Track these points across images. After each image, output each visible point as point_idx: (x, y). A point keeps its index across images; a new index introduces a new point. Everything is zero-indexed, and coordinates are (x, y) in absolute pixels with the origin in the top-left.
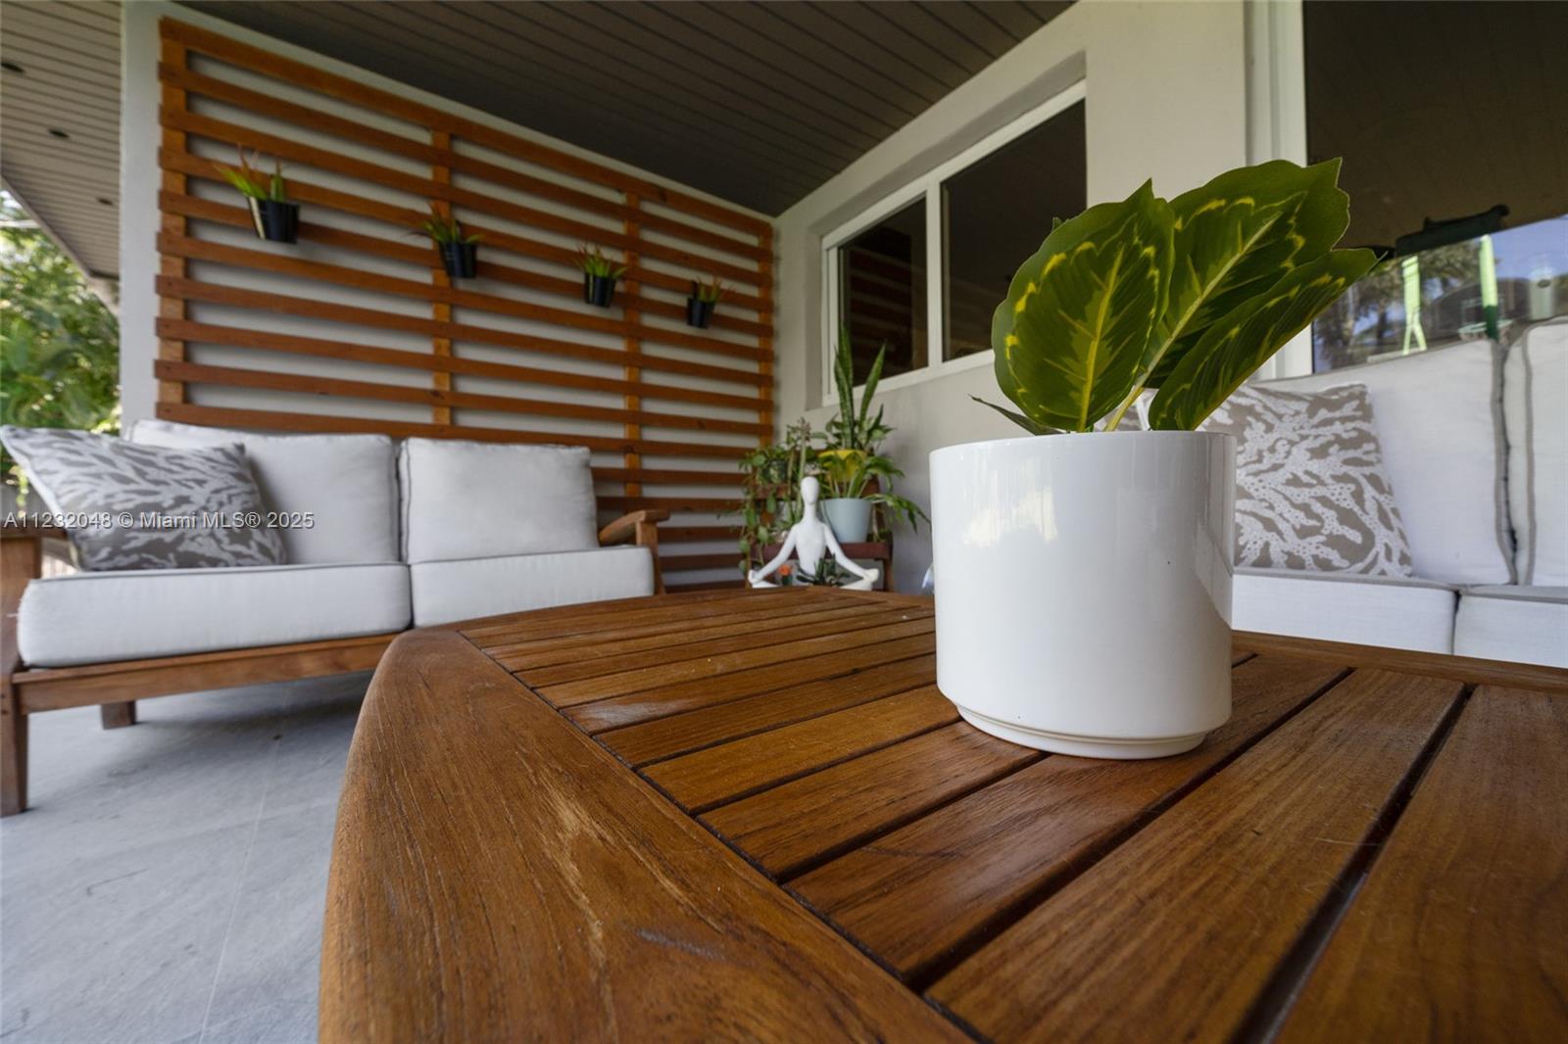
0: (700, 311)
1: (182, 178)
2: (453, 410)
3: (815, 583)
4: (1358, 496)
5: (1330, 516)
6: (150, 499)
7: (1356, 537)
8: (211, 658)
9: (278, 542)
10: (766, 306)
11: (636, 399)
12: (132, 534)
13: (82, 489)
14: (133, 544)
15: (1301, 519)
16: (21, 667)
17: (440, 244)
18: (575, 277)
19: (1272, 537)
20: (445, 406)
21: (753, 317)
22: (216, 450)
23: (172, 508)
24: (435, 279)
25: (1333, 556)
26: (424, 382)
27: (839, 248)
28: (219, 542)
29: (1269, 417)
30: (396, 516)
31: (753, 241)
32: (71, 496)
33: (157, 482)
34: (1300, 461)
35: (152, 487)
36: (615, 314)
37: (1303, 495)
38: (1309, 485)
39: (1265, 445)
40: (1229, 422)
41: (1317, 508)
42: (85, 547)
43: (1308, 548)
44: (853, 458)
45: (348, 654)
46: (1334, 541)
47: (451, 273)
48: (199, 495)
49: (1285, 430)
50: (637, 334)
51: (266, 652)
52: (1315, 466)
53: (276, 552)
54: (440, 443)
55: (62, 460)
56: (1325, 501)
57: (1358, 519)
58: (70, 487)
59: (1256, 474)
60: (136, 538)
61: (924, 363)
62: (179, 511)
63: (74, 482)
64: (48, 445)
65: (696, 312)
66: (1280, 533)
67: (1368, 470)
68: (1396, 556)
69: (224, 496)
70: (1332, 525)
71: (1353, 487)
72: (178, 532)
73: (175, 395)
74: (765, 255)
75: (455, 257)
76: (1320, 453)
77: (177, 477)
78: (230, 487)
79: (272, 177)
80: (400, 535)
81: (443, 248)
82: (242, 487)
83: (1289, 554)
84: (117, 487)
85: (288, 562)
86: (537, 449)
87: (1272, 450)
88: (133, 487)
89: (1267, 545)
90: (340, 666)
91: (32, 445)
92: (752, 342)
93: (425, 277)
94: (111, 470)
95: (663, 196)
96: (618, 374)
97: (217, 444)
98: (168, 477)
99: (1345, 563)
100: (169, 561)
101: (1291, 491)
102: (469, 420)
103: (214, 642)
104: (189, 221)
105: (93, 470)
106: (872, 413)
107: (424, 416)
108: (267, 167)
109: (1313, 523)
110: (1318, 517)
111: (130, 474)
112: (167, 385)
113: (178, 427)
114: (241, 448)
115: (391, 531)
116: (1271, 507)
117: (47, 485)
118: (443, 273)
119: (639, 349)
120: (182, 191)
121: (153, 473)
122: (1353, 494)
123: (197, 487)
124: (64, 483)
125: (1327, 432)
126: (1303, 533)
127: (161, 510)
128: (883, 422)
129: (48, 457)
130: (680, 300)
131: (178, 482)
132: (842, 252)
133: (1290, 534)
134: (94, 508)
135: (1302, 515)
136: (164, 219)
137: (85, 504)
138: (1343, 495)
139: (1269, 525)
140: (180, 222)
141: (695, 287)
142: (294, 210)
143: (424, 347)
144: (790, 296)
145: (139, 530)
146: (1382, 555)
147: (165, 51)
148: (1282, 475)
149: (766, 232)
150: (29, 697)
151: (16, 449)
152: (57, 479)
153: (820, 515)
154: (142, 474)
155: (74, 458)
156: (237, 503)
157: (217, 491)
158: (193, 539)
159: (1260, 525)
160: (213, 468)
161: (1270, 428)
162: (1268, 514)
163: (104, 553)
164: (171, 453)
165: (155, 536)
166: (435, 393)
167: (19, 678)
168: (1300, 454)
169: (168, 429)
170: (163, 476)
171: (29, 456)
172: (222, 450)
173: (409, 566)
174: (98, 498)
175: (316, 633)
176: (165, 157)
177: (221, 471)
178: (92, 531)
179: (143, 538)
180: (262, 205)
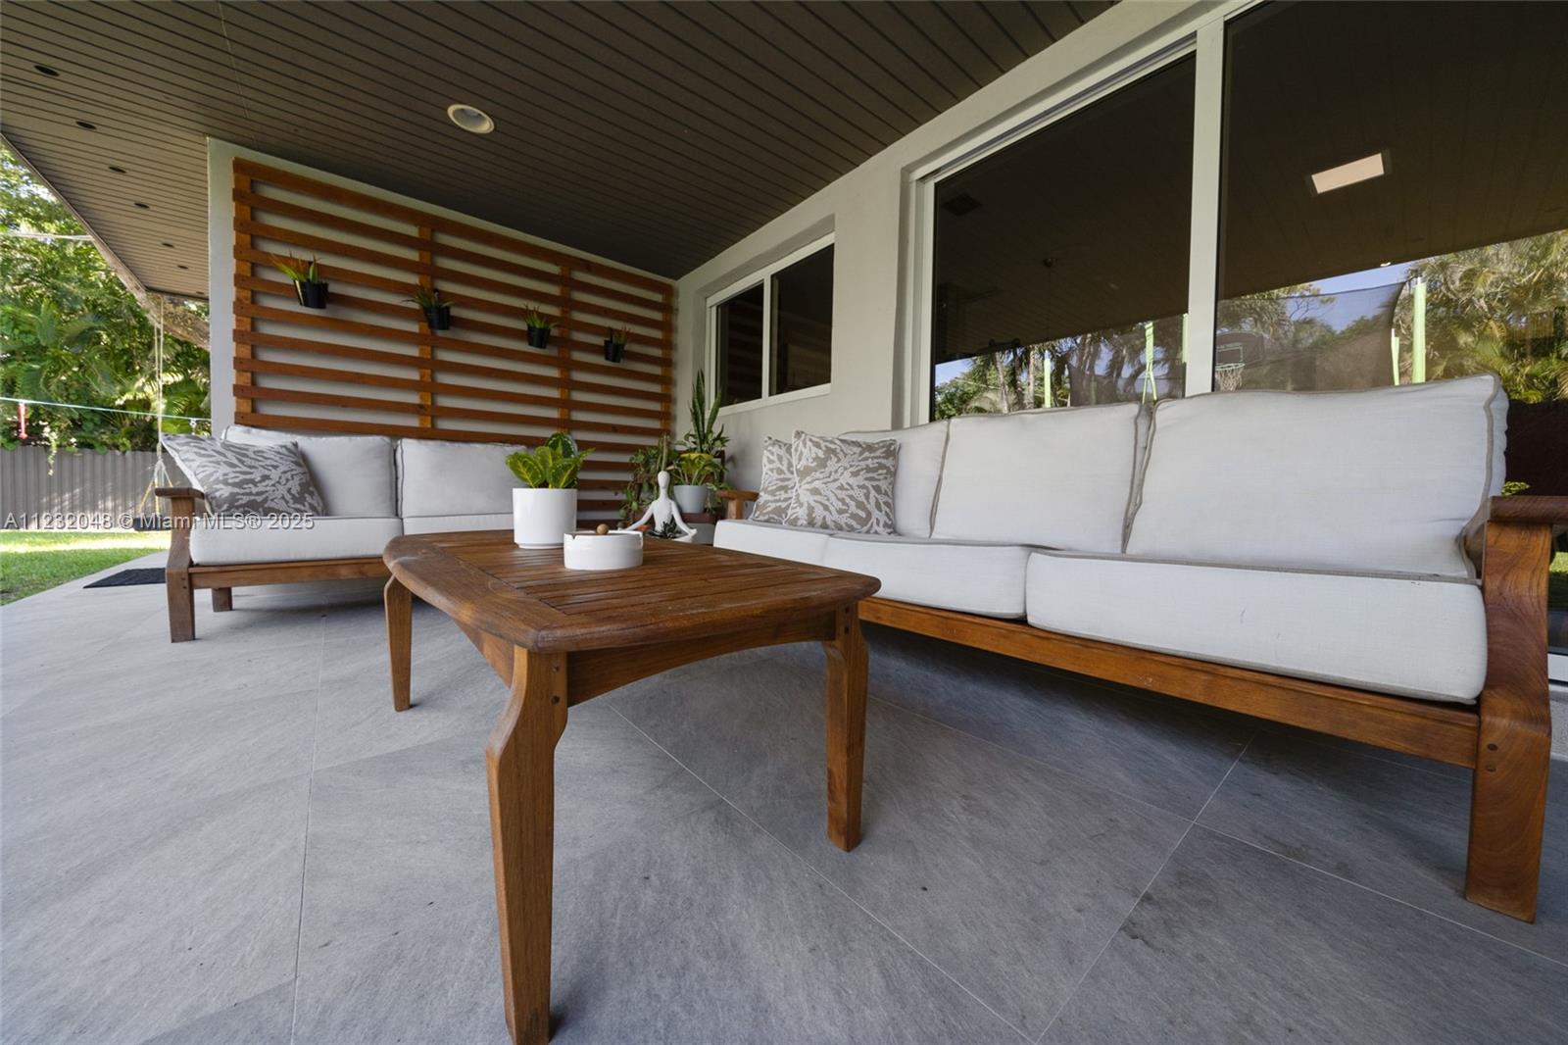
0: (614, 350)
1: (249, 264)
2: (433, 418)
3: (660, 536)
4: (867, 496)
5: (853, 503)
6: (248, 477)
7: (863, 514)
8: (291, 565)
9: (321, 504)
10: (668, 345)
11: (566, 411)
12: (240, 497)
13: (210, 470)
14: (240, 502)
15: (840, 505)
16: (191, 564)
17: (424, 308)
18: (522, 326)
19: (826, 513)
20: (427, 415)
21: (657, 352)
22: (282, 447)
23: (260, 482)
24: (421, 329)
25: (854, 523)
26: (413, 398)
27: (718, 307)
28: (287, 502)
29: (841, 455)
30: (394, 488)
31: (658, 297)
32: (204, 474)
33: (251, 467)
34: (846, 478)
35: (248, 470)
36: (550, 351)
37: (842, 494)
38: (847, 490)
39: (835, 469)
40: (823, 456)
41: (848, 500)
42: (214, 503)
43: (843, 519)
44: (700, 458)
45: (367, 567)
46: (854, 516)
47: (431, 326)
48: (275, 475)
49: (845, 462)
50: (567, 365)
51: (322, 563)
52: (852, 481)
53: (319, 509)
54: (423, 442)
55: (196, 453)
56: (851, 497)
57: (865, 506)
58: (202, 469)
59: (825, 483)
60: (241, 499)
61: (759, 395)
62: (264, 484)
63: (205, 466)
64: (187, 444)
65: (611, 350)
66: (830, 512)
67: (874, 483)
68: (881, 524)
69: (289, 475)
70: (853, 508)
71: (865, 491)
72: (264, 496)
73: (246, 408)
74: (668, 308)
75: (434, 315)
76: (855, 474)
77: (261, 463)
78: (292, 470)
79: (310, 263)
80: (397, 501)
81: (426, 310)
82: (299, 470)
83: (834, 522)
84: (228, 470)
85: (326, 515)
86: (490, 447)
87: (836, 472)
88: (238, 469)
89: (824, 518)
90: (362, 573)
91: (178, 444)
92: (656, 370)
93: (413, 327)
94: (225, 459)
95: (588, 267)
96: (554, 393)
97: (281, 443)
98: (256, 464)
99: (859, 527)
100: (259, 512)
101: (838, 492)
102: (446, 425)
103: (292, 557)
104: (254, 293)
105: (214, 459)
106: (716, 429)
107: (413, 422)
108: (306, 256)
109: (844, 507)
110: (847, 505)
111: (236, 462)
112: (241, 401)
113: (254, 431)
114: (296, 445)
115: (391, 498)
116: (828, 500)
117: (190, 467)
118: (426, 324)
119: (569, 376)
120: (249, 275)
121: (248, 461)
122: (865, 495)
123: (273, 470)
124: (198, 466)
125: (863, 464)
126: (840, 512)
127: (253, 482)
128: (723, 436)
129: (188, 451)
130: (599, 341)
131: (262, 466)
132: (720, 310)
133: (834, 512)
134: (217, 481)
135: (840, 503)
136: (237, 292)
137: (212, 479)
138: (860, 495)
139: (826, 508)
140: (248, 294)
141: (611, 331)
142: (326, 286)
143: (413, 375)
144: (684, 339)
145: (243, 494)
146: (875, 524)
147: (237, 181)
148: (837, 484)
149: (669, 292)
150: (196, 581)
151: (169, 446)
152: (195, 464)
153: (671, 495)
154: (242, 462)
155: (203, 452)
156: (296, 478)
157: (285, 472)
158: (272, 500)
159: (822, 508)
160: (281, 458)
161: (839, 460)
162: (826, 503)
163: (225, 507)
164: (256, 449)
165: (252, 498)
166: (421, 406)
167: (191, 570)
168: (847, 474)
169: (248, 432)
170: (253, 463)
171: (177, 451)
172: (285, 447)
173: (402, 519)
174: (219, 475)
175: (348, 553)
176: (238, 252)
177: (286, 460)
178: (217, 494)
179: (245, 499)
180: (302, 284)
